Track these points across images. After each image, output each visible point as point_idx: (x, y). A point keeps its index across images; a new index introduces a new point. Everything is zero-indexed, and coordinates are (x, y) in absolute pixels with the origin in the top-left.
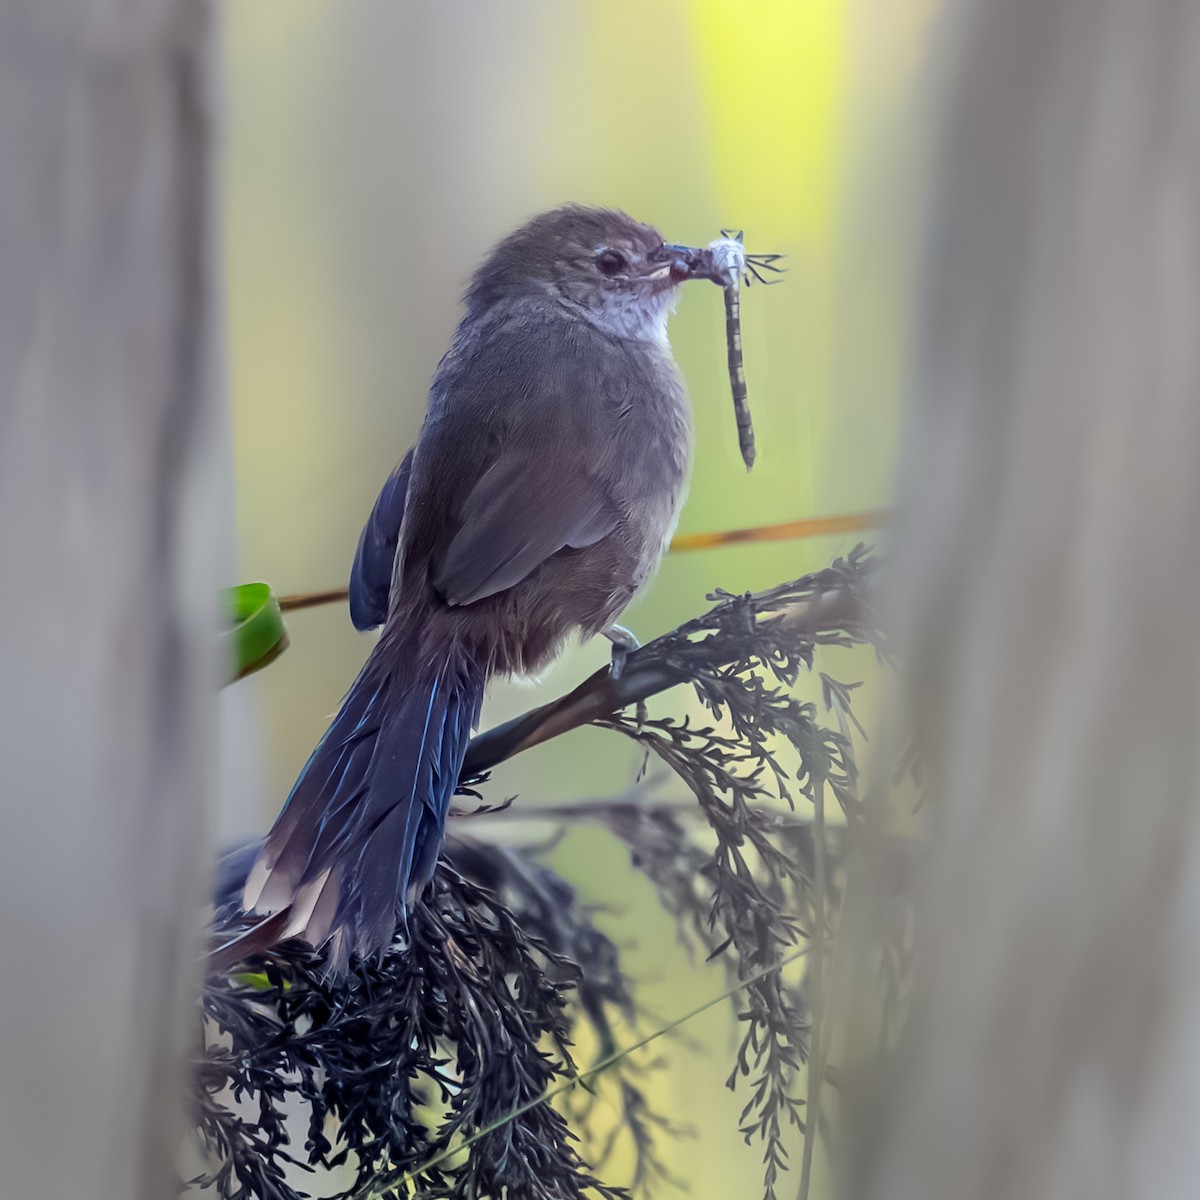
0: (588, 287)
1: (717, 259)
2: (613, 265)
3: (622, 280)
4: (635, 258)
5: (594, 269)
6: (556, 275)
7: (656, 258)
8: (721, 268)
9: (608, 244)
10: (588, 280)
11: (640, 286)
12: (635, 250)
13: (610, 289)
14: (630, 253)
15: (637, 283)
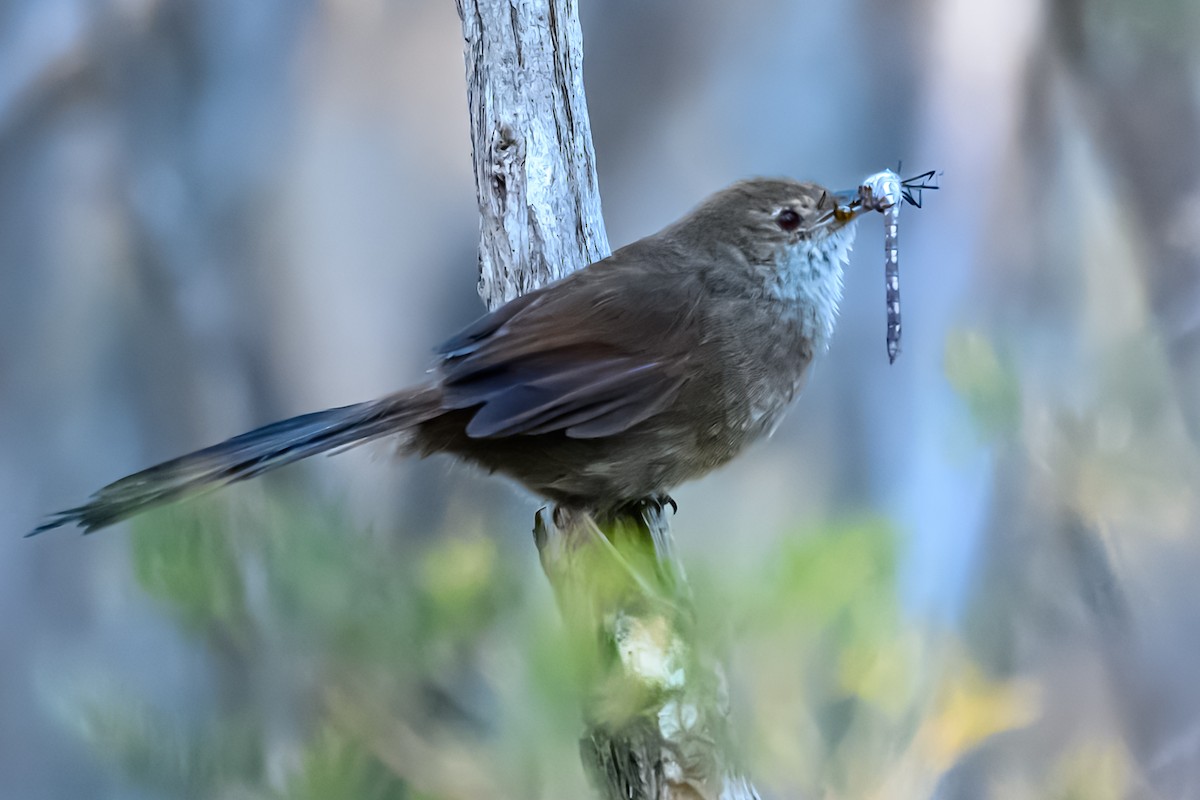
0: (772, 245)
1: (875, 192)
2: (791, 221)
3: (801, 233)
4: (804, 212)
5: (777, 228)
6: (743, 242)
7: (824, 207)
8: (880, 198)
9: (781, 205)
10: (772, 240)
11: (816, 232)
12: (805, 206)
13: (793, 243)
14: (802, 209)
15: (814, 231)
